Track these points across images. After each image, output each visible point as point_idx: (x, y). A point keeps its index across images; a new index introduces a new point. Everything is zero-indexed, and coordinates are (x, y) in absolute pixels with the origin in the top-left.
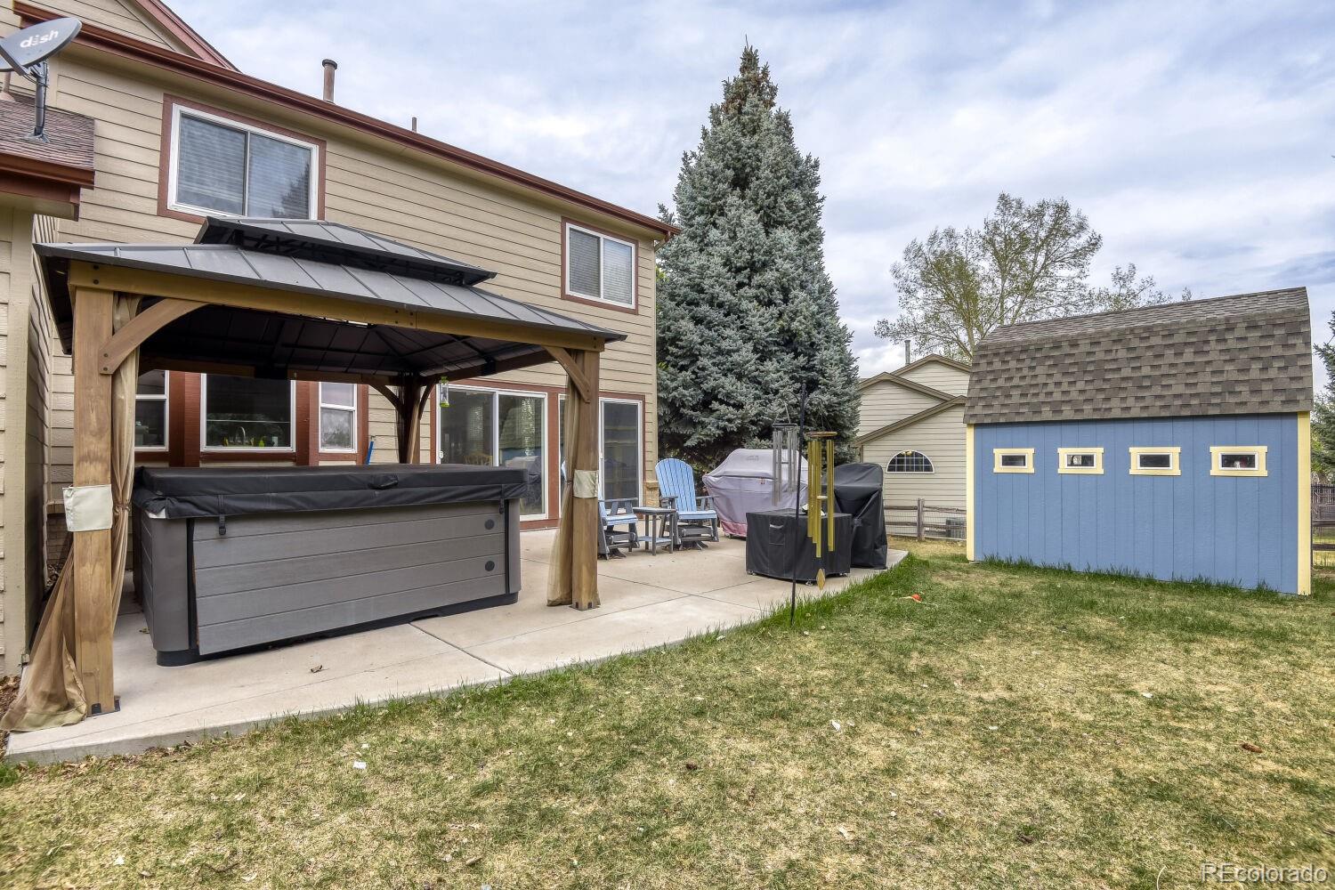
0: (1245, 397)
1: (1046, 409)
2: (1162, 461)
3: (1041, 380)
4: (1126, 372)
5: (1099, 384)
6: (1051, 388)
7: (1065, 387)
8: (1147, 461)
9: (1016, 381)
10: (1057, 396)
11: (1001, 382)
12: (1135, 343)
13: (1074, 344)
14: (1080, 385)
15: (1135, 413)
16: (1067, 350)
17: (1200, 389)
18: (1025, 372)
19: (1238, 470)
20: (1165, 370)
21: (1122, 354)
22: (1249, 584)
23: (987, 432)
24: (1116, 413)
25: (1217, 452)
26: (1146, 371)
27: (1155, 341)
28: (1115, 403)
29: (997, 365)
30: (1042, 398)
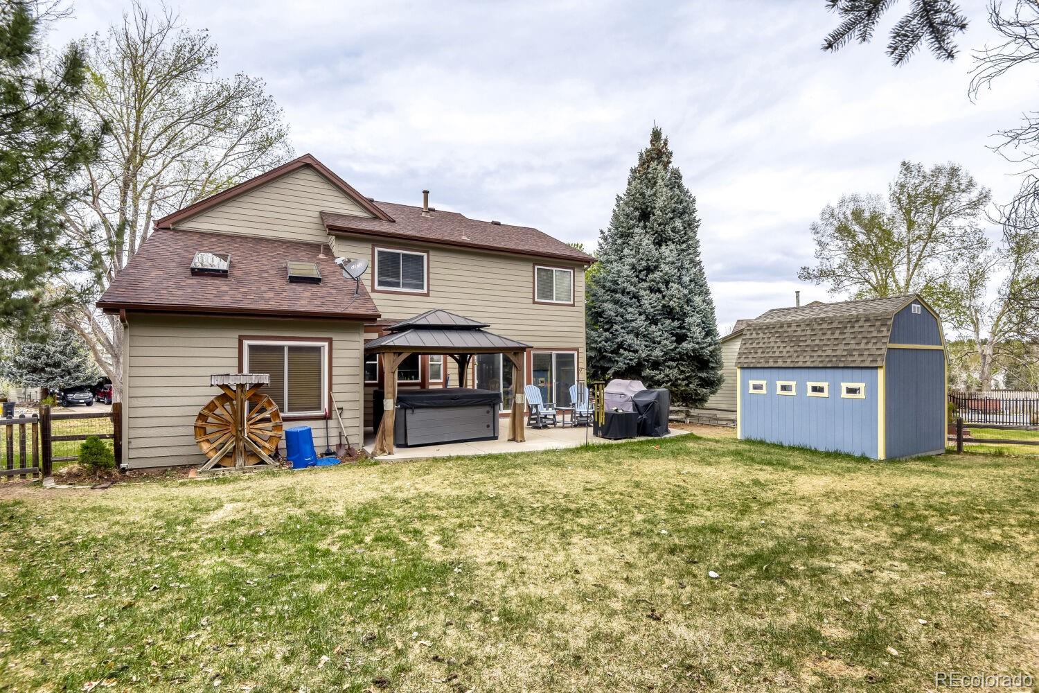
0: (856, 358)
1: (771, 360)
2: (821, 390)
3: (772, 345)
4: (809, 342)
5: (796, 348)
6: (775, 349)
7: (781, 349)
8: (815, 389)
9: (761, 345)
10: (777, 354)
11: (754, 345)
12: (815, 327)
13: (789, 326)
14: (788, 348)
15: (808, 364)
16: (785, 329)
17: (838, 353)
18: (766, 340)
19: (851, 396)
20: (825, 342)
21: (809, 332)
22: (858, 454)
23: (746, 371)
24: (800, 364)
25: (844, 386)
26: (817, 342)
27: (825, 326)
28: (801, 359)
29: (754, 336)
30: (770, 354)
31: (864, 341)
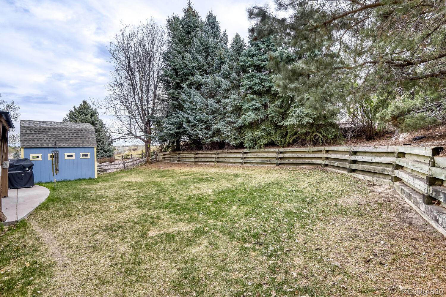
0: (86, 144)
1: (45, 144)
2: (71, 156)
3: (42, 137)
4: (63, 137)
5: (57, 139)
6: (45, 139)
7: (49, 139)
8: (68, 156)
9: (35, 137)
10: (47, 141)
11: (31, 137)
12: (64, 131)
13: (49, 129)
14: (52, 139)
15: (66, 146)
16: (48, 131)
17: (78, 142)
18: (37, 135)
19: (84, 157)
20: (71, 137)
21: (61, 133)
22: (88, 178)
23: (28, 150)
24: (62, 146)
25: (81, 154)
26: (67, 137)
27: (68, 131)
28: (61, 144)
29: (28, 132)
30: (43, 142)
31: (87, 138)
